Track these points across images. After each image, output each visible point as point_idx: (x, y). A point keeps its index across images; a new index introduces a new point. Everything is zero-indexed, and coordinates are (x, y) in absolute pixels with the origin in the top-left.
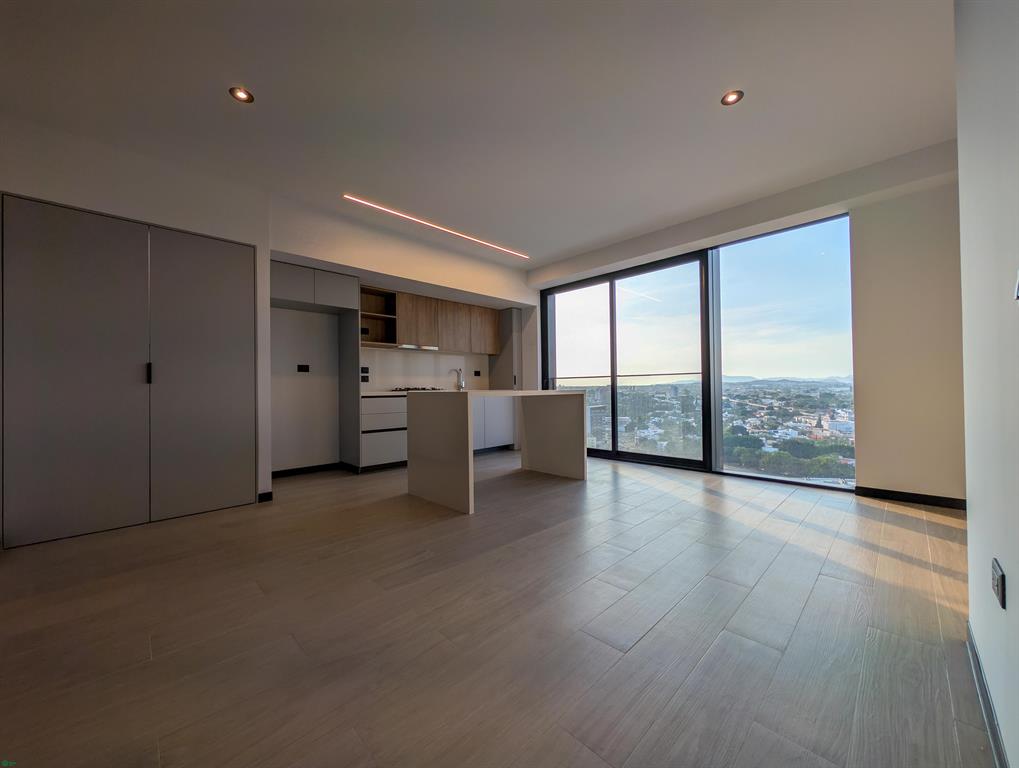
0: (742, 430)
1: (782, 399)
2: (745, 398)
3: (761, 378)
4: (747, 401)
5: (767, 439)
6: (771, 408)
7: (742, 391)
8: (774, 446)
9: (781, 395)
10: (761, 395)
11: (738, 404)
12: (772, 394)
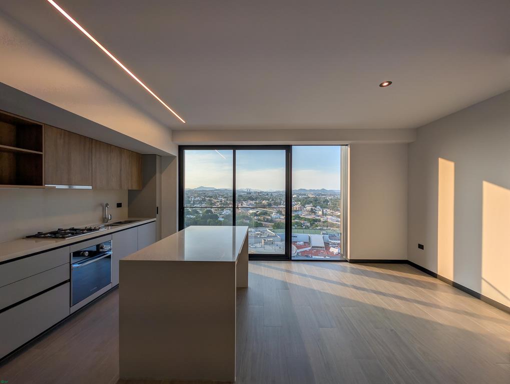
0: (210, 211)
1: (225, 198)
2: (211, 197)
3: (217, 188)
4: (212, 199)
5: (220, 215)
6: (221, 201)
7: (210, 194)
8: (223, 217)
9: (225, 196)
10: (218, 196)
11: (209, 200)
12: (222, 195)
